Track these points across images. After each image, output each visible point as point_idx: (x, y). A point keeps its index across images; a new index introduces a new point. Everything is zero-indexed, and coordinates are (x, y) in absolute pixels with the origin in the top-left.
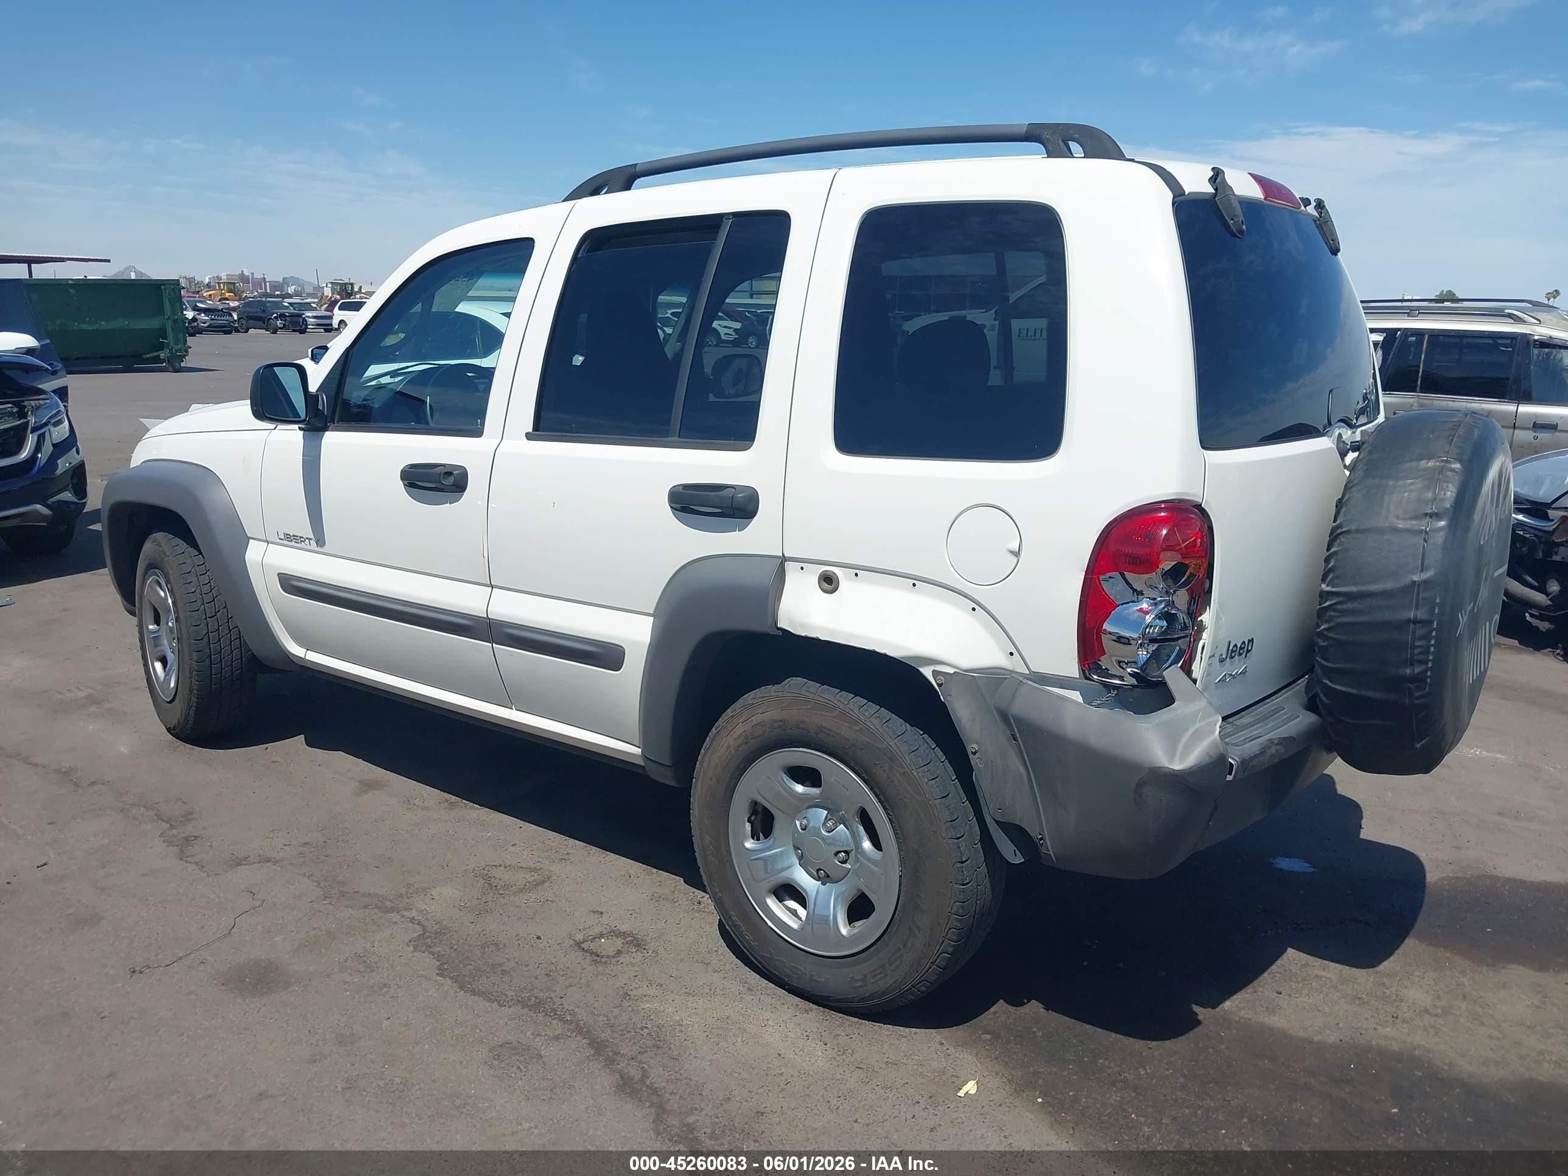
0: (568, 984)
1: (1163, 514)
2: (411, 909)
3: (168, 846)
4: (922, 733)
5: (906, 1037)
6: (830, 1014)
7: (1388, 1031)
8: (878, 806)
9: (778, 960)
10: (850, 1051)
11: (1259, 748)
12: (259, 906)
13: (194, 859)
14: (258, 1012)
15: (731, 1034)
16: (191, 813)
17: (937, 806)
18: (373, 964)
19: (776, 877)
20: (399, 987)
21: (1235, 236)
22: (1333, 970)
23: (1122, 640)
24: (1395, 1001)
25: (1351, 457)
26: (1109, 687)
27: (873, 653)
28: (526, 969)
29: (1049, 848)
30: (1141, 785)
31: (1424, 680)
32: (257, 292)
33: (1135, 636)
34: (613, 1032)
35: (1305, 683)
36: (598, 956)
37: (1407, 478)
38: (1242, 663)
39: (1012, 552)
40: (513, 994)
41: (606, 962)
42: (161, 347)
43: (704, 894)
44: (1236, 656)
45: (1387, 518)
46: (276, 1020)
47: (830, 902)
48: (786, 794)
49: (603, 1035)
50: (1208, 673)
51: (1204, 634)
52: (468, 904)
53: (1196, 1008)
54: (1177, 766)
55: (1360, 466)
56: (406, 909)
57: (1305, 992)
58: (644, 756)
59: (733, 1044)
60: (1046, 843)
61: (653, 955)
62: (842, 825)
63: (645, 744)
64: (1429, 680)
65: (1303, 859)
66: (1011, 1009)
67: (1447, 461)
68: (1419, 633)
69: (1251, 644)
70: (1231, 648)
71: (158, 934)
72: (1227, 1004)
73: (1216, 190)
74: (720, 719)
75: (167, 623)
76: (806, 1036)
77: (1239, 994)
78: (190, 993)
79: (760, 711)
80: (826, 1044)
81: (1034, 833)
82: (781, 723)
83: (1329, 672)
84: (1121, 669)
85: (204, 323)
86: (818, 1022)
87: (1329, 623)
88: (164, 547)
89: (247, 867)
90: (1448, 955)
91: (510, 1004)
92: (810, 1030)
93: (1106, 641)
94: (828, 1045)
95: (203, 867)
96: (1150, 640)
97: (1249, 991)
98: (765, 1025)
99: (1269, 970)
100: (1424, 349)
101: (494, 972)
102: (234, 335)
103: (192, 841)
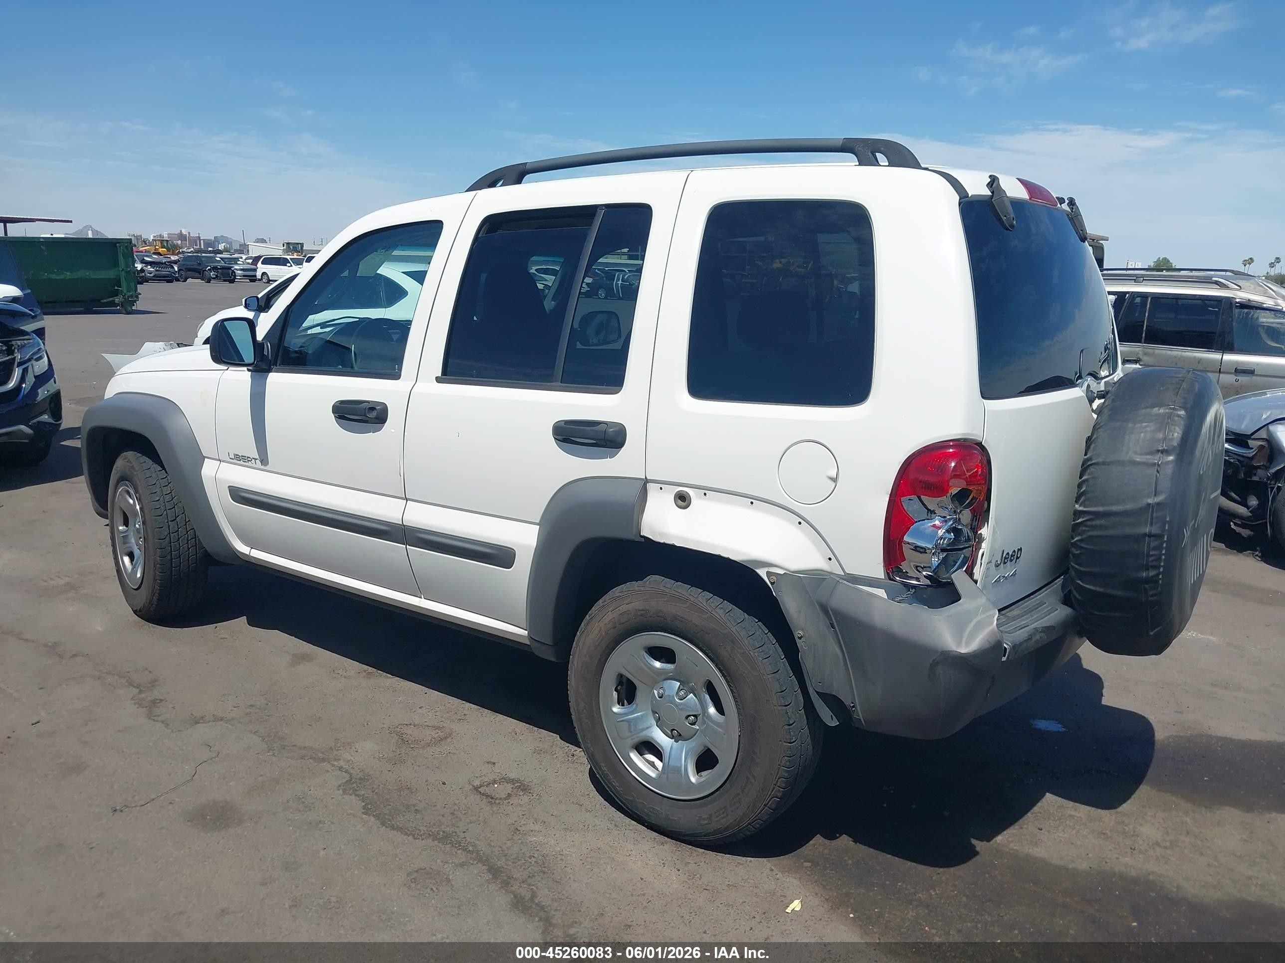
0: (469, 821)
1: (951, 450)
2: (339, 760)
3: (138, 708)
4: (757, 621)
5: (743, 864)
6: (682, 846)
7: (1127, 860)
8: (722, 679)
9: (640, 803)
10: (698, 876)
11: (1027, 636)
12: (215, 757)
13: (160, 718)
14: (218, 844)
15: (602, 862)
16: (156, 681)
17: (770, 680)
18: (310, 805)
19: (638, 735)
20: (332, 823)
21: (1007, 229)
22: (1083, 811)
23: (918, 549)
24: (1133, 836)
25: (1097, 403)
26: (908, 587)
27: (719, 558)
28: (434, 809)
29: (859, 714)
30: (934, 665)
31: (1157, 582)
32: (193, 248)
33: (930, 546)
34: (507, 860)
35: (1061, 582)
36: (492, 798)
37: (1142, 421)
38: (1013, 567)
39: (831, 478)
40: (425, 829)
41: (499, 804)
42: (116, 293)
43: (576, 748)
44: (1009, 562)
45: (1127, 453)
46: (233, 850)
47: (681, 755)
48: (646, 668)
49: (499, 862)
50: (986, 576)
51: (983, 544)
52: (386, 756)
53: (974, 842)
54: (963, 650)
55: (1106, 411)
56: (335, 760)
57: (1061, 828)
58: (530, 637)
59: (604, 870)
60: (857, 710)
61: (537, 797)
62: (692, 694)
63: (531, 628)
64: (1160, 582)
65: (1057, 721)
66: (826, 841)
67: (1174, 409)
68: (1153, 544)
69: (1019, 552)
70: (1004, 556)
71: (133, 780)
72: (999, 838)
73: (993, 193)
74: (593, 608)
75: (135, 525)
76: (663, 864)
77: (1008, 830)
78: (162, 828)
79: (626, 602)
80: (679, 870)
81: (848, 702)
82: (643, 612)
83: (1081, 575)
84: (918, 572)
85: (150, 274)
86: (672, 852)
87: (1081, 536)
88: (133, 463)
89: (204, 725)
90: (1174, 799)
91: (423, 837)
92: (665, 860)
93: (906, 550)
94: (681, 871)
95: (168, 725)
96: (941, 549)
97: (1017, 827)
98: (630, 855)
99: (1032, 811)
100: (1148, 309)
101: (409, 812)
102: (175, 283)
103: (158, 703)
